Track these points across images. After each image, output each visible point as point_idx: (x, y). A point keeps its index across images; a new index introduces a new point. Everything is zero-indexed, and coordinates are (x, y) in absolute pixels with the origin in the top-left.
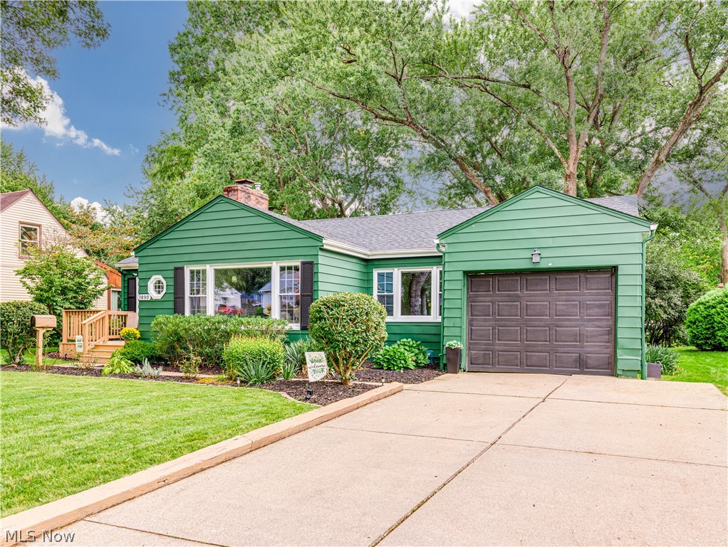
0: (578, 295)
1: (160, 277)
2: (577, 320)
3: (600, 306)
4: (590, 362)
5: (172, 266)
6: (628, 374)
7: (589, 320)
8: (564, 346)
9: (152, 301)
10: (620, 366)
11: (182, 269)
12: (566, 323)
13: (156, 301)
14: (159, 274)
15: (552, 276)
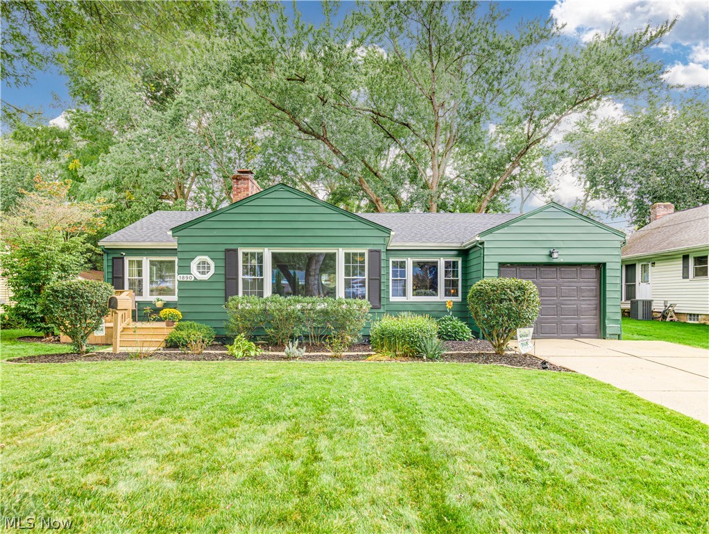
0: (576, 282)
1: (206, 258)
2: (575, 300)
3: (590, 290)
4: (584, 329)
5: (223, 248)
6: (612, 336)
7: (584, 300)
8: (567, 319)
9: (196, 281)
10: (608, 331)
11: (236, 251)
12: (568, 302)
13: (201, 282)
14: (206, 255)
15: (558, 268)
